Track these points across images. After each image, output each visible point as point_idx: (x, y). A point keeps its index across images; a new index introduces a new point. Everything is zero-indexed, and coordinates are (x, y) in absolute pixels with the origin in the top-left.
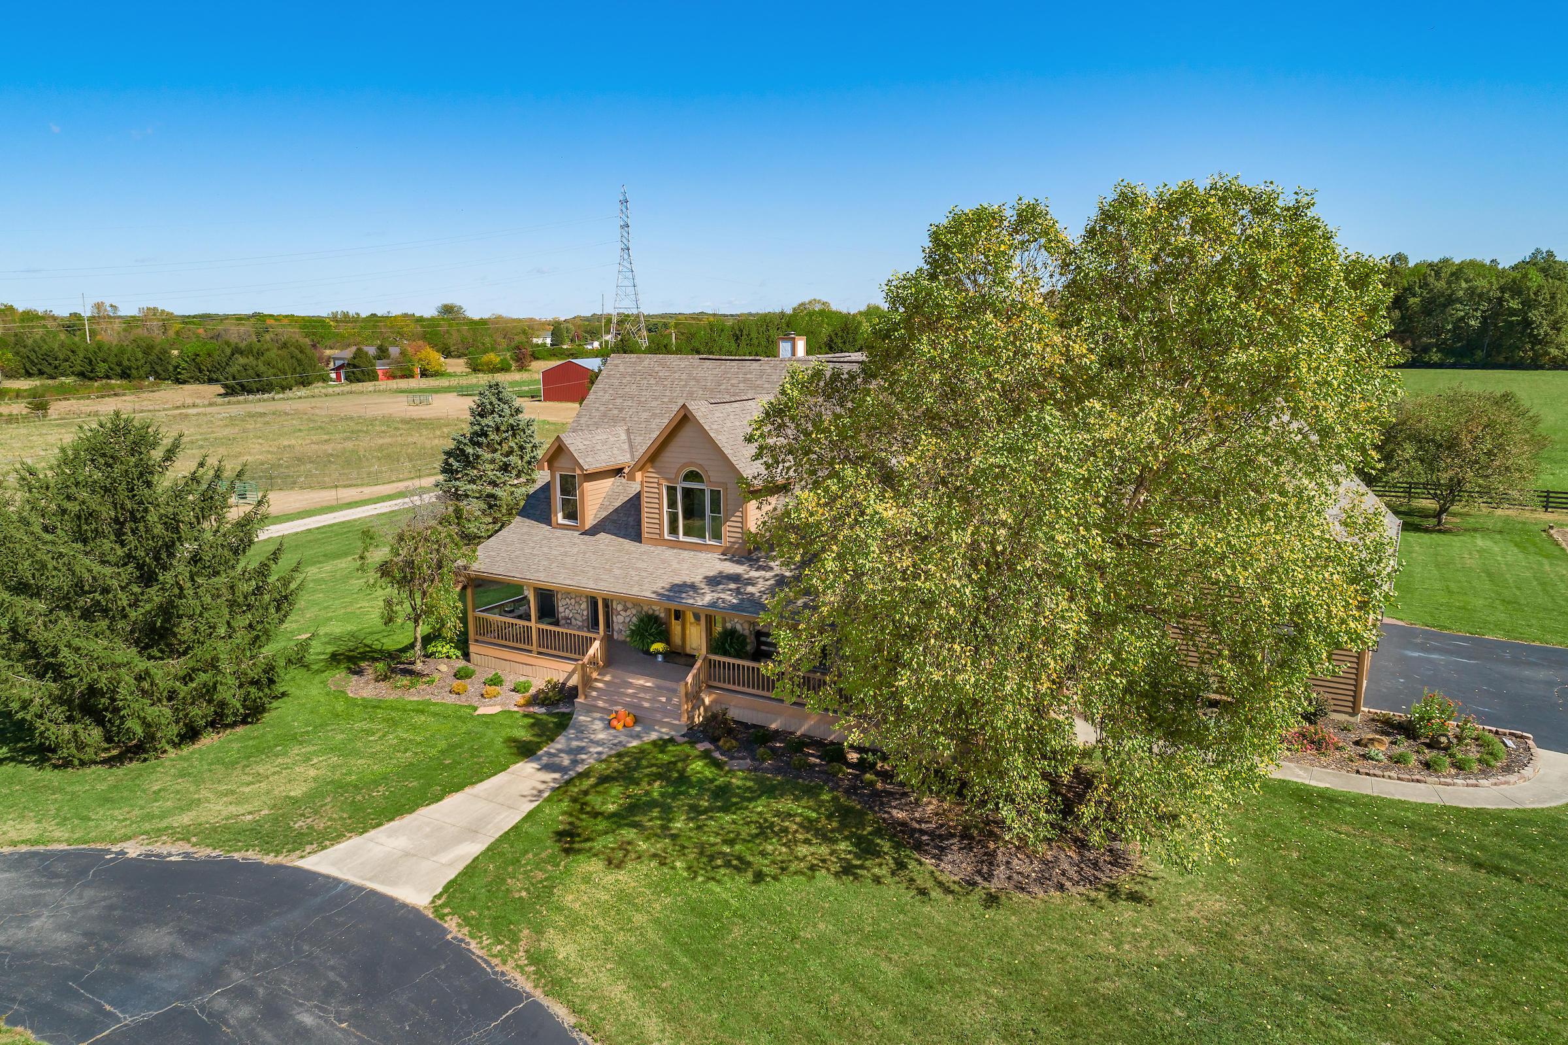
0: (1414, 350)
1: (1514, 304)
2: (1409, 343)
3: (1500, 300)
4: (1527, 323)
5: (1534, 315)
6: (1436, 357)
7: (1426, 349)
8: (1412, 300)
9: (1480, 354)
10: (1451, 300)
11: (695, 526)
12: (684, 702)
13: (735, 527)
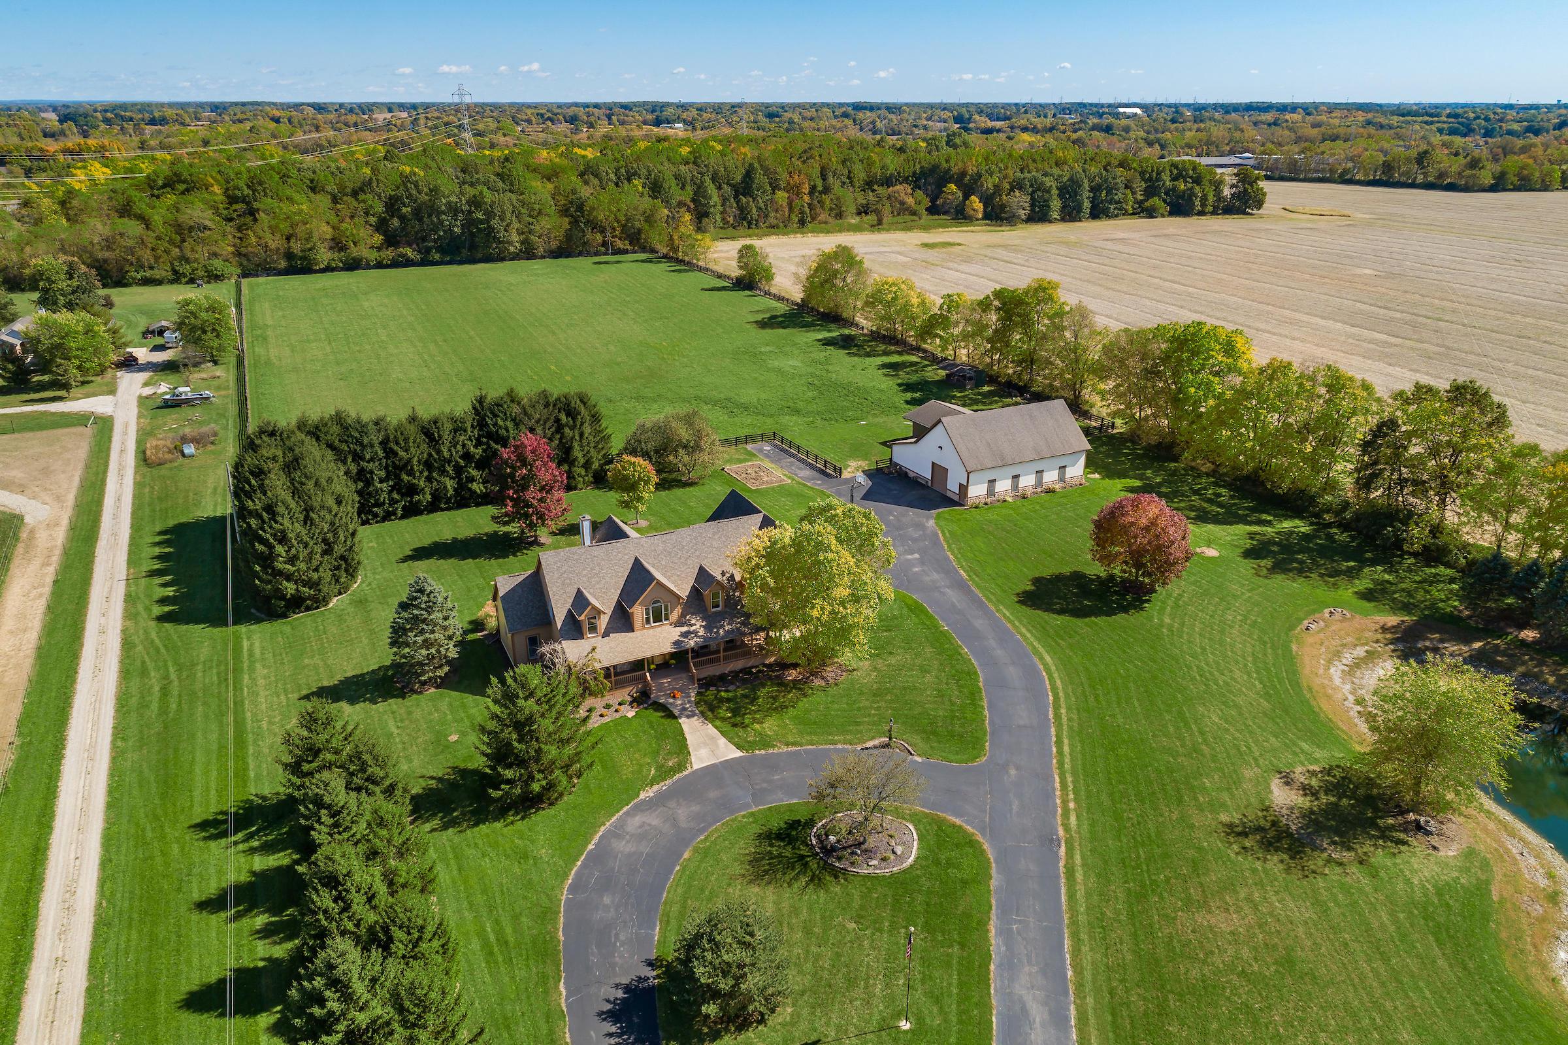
0: (419, 251)
1: (481, 216)
2: (414, 246)
3: (470, 212)
4: (491, 229)
5: (495, 222)
6: (437, 257)
7: (428, 251)
8: (404, 210)
9: (465, 252)
10: (433, 210)
11: (658, 619)
12: (692, 679)
13: (674, 616)
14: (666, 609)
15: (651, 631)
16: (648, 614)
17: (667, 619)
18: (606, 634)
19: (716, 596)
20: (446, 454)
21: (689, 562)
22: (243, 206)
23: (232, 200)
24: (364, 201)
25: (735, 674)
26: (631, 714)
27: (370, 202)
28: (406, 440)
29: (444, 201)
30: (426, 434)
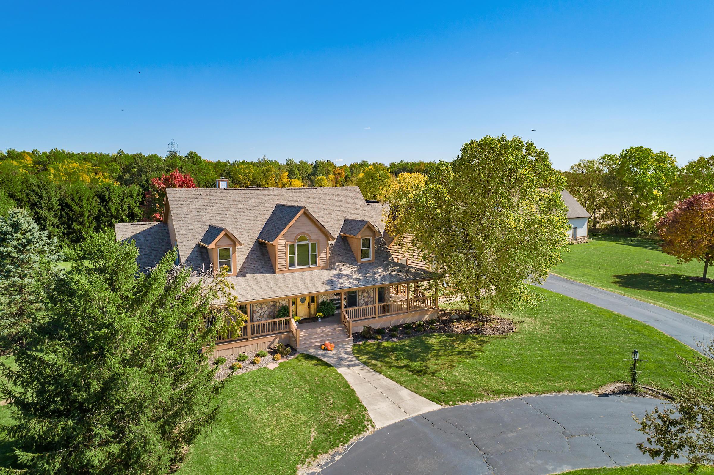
11: (303, 261)
12: (346, 330)
13: (323, 257)
14: (313, 250)
15: (295, 274)
16: (292, 253)
17: (314, 262)
18: (242, 273)
19: (366, 243)
20: (113, 211)
21: (334, 215)
22: (42, 166)
23: (36, 163)
24: (111, 166)
25: (395, 328)
26: (273, 366)
27: (115, 166)
28: (80, 199)
29: (155, 164)
30: (100, 198)
